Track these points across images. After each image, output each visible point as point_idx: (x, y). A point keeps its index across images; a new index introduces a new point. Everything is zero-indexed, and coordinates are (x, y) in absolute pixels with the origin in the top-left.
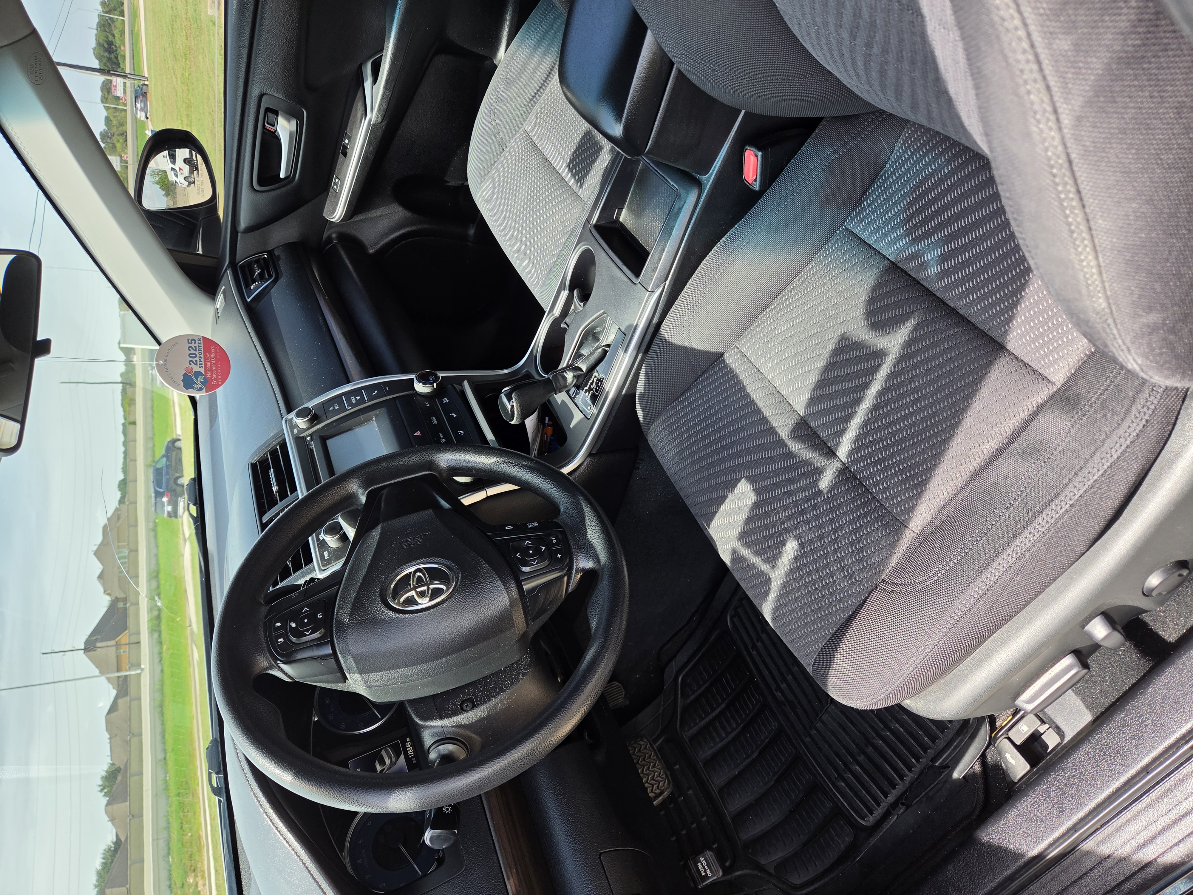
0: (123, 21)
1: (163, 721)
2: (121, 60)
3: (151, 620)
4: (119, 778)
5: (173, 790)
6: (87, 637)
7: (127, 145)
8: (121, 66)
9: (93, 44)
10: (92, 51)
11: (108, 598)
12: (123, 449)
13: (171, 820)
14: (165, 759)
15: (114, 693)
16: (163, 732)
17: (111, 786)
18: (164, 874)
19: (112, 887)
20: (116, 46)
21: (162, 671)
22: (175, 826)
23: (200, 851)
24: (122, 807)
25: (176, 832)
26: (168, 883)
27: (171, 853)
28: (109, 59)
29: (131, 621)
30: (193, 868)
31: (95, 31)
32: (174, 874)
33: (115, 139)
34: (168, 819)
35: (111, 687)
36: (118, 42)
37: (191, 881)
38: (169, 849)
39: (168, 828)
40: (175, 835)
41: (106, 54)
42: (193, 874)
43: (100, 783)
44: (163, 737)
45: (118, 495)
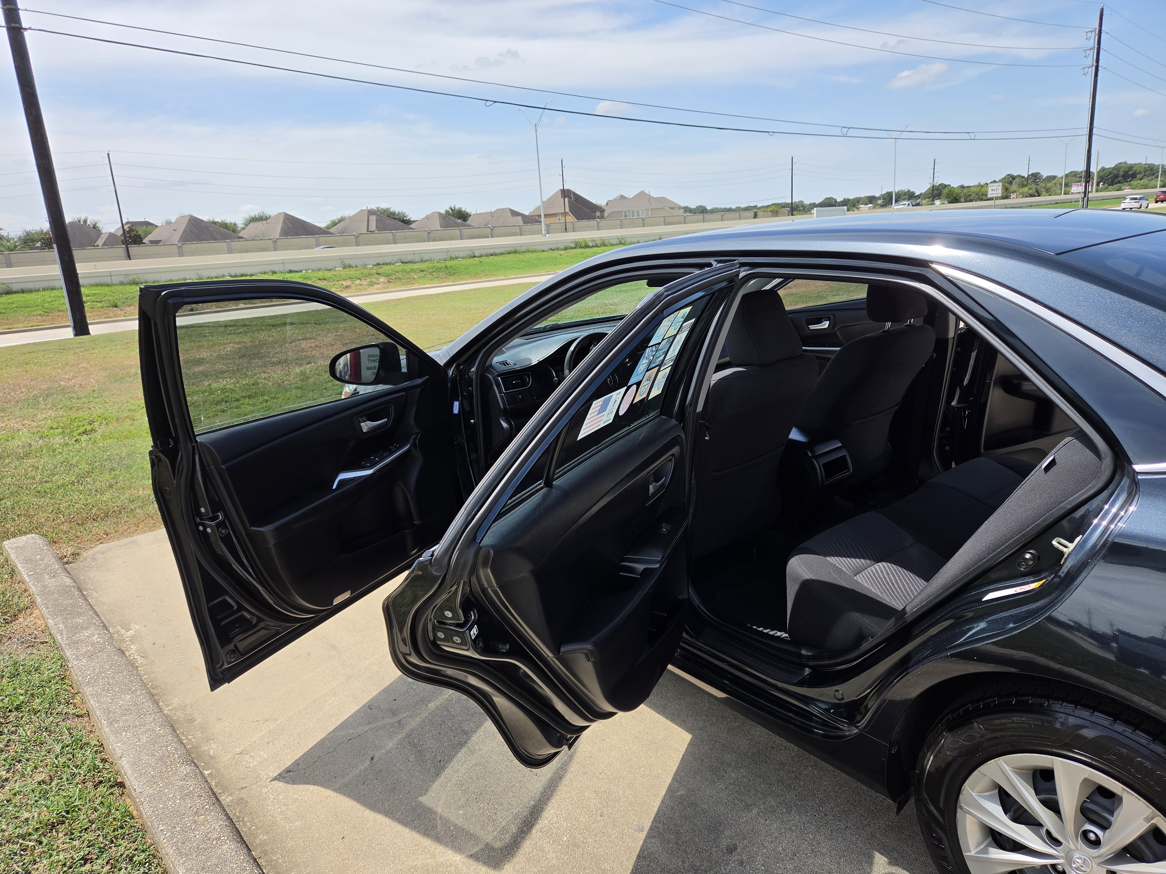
0: (1156, 187)
1: (503, 254)
2: (1116, 186)
3: (585, 241)
4: (459, 221)
5: (449, 263)
6: (573, 191)
7: (1027, 196)
8: (1110, 187)
9: (1131, 161)
10: (1124, 161)
11: (605, 203)
12: (734, 207)
13: (427, 263)
14: (475, 257)
15: (527, 213)
16: (496, 255)
17: (453, 216)
18: (388, 260)
19: (376, 221)
20: (1131, 181)
21: (543, 251)
22: (423, 266)
23: (403, 284)
24: (436, 225)
25: (418, 267)
26: (381, 263)
27: (404, 264)
28: (1117, 176)
29: (584, 223)
30: (390, 280)
31: (1144, 163)
32: (387, 268)
33: (1034, 186)
34: (428, 261)
35: (531, 211)
36: (1134, 183)
37: (381, 280)
38: (406, 263)
39: (422, 261)
40: (415, 266)
41: (1121, 173)
42: (386, 281)
43: (457, 207)
44: (492, 255)
45: (693, 206)
